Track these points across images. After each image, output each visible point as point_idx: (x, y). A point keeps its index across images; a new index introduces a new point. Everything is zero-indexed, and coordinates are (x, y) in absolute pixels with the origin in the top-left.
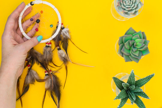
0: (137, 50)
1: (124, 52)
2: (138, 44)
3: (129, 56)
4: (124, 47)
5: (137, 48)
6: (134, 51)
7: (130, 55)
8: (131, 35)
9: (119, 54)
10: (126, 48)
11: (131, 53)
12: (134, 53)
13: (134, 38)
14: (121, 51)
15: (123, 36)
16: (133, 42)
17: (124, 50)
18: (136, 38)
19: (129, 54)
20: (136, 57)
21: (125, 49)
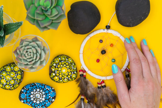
0: (51, 9)
1: (45, 25)
2: (45, 4)
3: (53, 22)
4: (39, 22)
5: (50, 8)
6: (49, 14)
7: (52, 20)
8: (31, 5)
9: (43, 31)
10: (41, 20)
11: (50, 18)
12: (53, 16)
13: (37, 5)
14: (41, 27)
15: (27, 15)
16: (39, 8)
17: (42, 24)
18: (38, 2)
19: (50, 21)
20: (58, 16)
21: (42, 22)
